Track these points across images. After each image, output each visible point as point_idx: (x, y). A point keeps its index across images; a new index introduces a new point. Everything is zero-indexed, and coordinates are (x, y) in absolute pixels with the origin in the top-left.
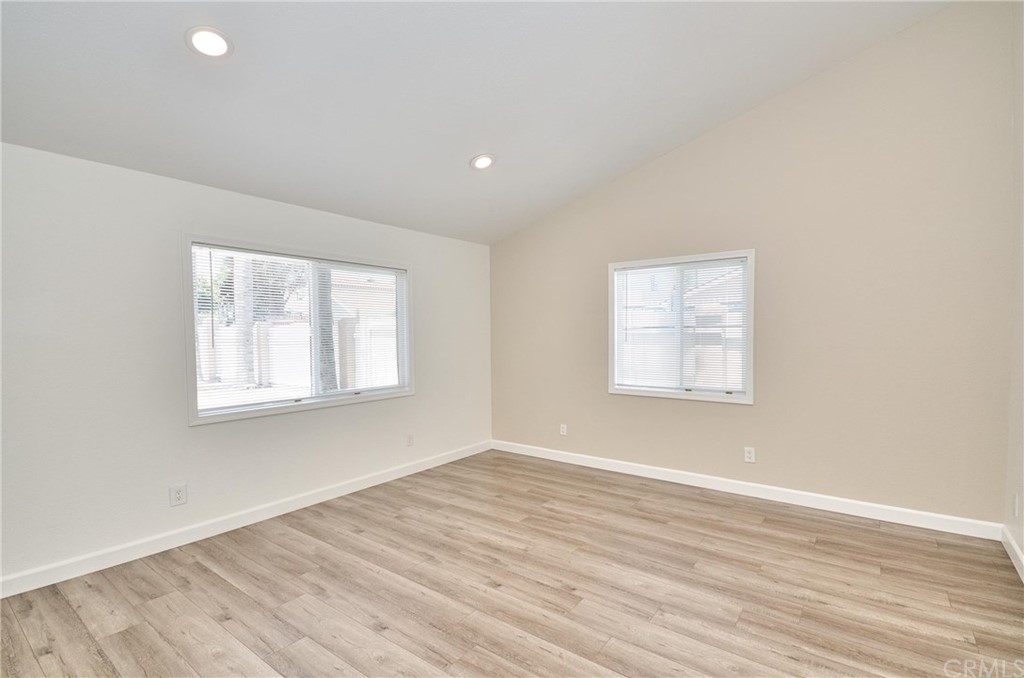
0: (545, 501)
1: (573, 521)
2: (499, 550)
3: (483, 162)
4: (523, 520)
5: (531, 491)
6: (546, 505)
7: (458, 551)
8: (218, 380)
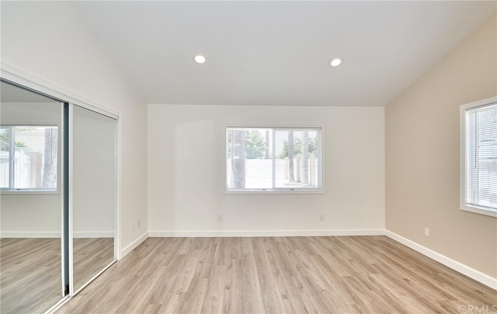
0: (374, 272)
1: (375, 290)
2: (310, 284)
3: (336, 62)
4: (345, 277)
5: (374, 265)
6: (372, 275)
7: (292, 275)
8: (300, 182)
